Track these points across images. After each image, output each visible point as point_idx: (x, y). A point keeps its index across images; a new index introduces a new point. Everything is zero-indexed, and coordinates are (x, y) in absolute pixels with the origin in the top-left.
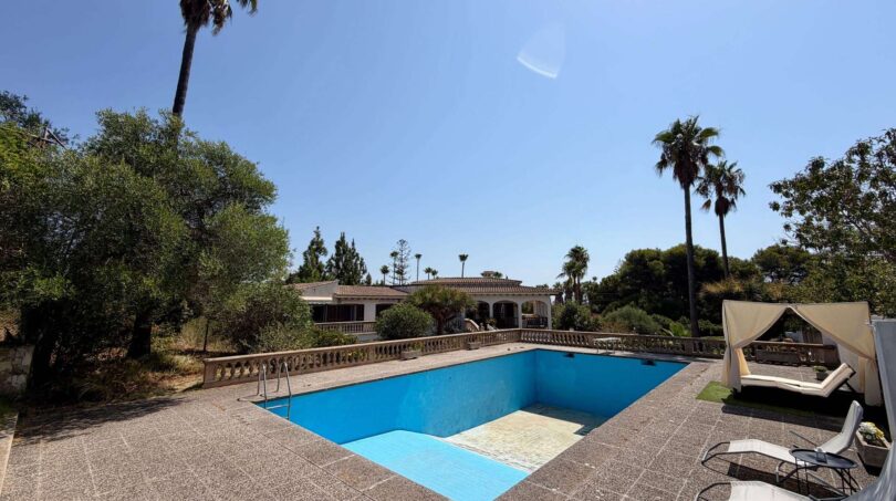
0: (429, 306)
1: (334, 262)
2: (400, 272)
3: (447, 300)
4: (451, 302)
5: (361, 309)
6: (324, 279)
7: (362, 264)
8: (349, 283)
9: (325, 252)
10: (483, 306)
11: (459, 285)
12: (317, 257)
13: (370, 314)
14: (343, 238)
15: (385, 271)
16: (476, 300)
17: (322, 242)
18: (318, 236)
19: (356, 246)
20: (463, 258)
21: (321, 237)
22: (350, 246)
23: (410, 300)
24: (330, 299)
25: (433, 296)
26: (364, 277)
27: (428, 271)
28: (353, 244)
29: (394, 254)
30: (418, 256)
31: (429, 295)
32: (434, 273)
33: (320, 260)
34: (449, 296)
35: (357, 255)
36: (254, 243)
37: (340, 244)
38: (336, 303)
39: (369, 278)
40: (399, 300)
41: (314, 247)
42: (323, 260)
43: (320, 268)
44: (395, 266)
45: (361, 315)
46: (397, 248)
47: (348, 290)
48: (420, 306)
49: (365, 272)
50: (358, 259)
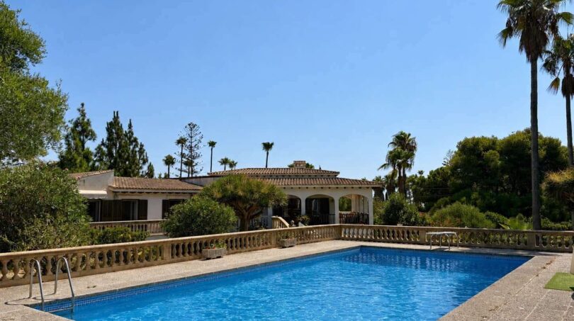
0: (231, 200)
1: (105, 149)
2: (189, 164)
3: (252, 193)
4: (256, 196)
5: (143, 205)
6: (93, 169)
7: (142, 151)
8: (126, 174)
9: (92, 136)
10: (294, 201)
11: (264, 177)
12: (83, 143)
13: (155, 212)
14: (116, 118)
15: (169, 161)
16: (287, 194)
17: (88, 123)
18: (83, 115)
19: (134, 129)
20: (268, 146)
21: (88, 117)
22: (125, 128)
23: (208, 193)
24: (104, 192)
25: (236, 188)
26: (145, 168)
27: (225, 162)
28: (130, 126)
29: (181, 141)
30: (212, 144)
31: (230, 187)
32: (232, 165)
33: (86, 146)
34: (255, 189)
35: (135, 140)
36: (22, 107)
37: (113, 126)
38: (111, 198)
39: (151, 169)
40: (191, 194)
41: (79, 129)
42: (91, 146)
43: (87, 156)
44: (183, 155)
45: (143, 213)
46: (184, 134)
47: (126, 183)
48: (220, 200)
49: (145, 161)
50: (136, 145)
